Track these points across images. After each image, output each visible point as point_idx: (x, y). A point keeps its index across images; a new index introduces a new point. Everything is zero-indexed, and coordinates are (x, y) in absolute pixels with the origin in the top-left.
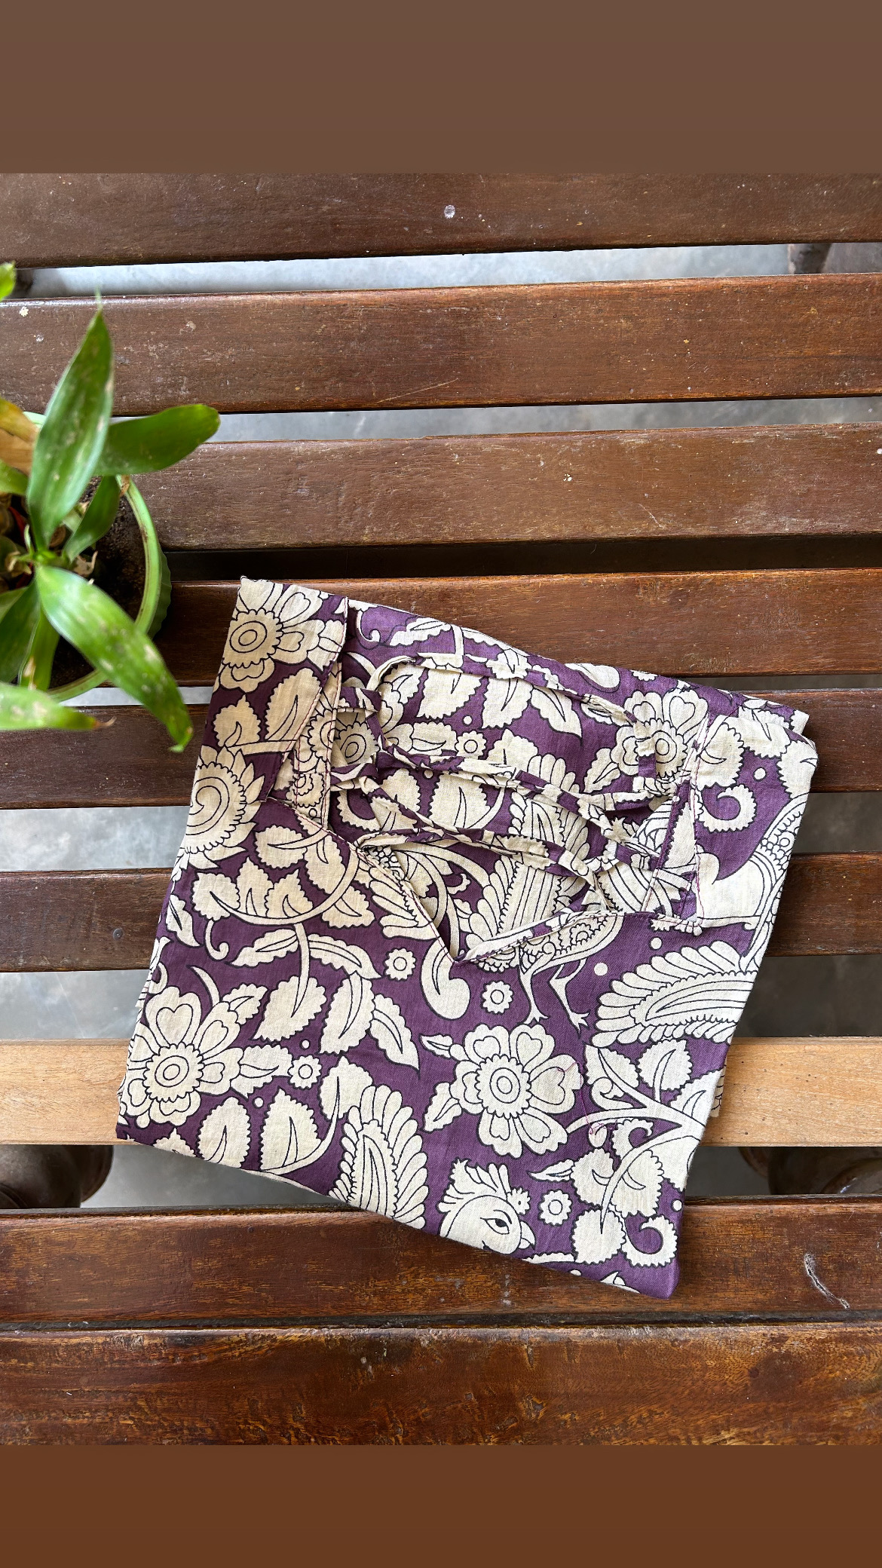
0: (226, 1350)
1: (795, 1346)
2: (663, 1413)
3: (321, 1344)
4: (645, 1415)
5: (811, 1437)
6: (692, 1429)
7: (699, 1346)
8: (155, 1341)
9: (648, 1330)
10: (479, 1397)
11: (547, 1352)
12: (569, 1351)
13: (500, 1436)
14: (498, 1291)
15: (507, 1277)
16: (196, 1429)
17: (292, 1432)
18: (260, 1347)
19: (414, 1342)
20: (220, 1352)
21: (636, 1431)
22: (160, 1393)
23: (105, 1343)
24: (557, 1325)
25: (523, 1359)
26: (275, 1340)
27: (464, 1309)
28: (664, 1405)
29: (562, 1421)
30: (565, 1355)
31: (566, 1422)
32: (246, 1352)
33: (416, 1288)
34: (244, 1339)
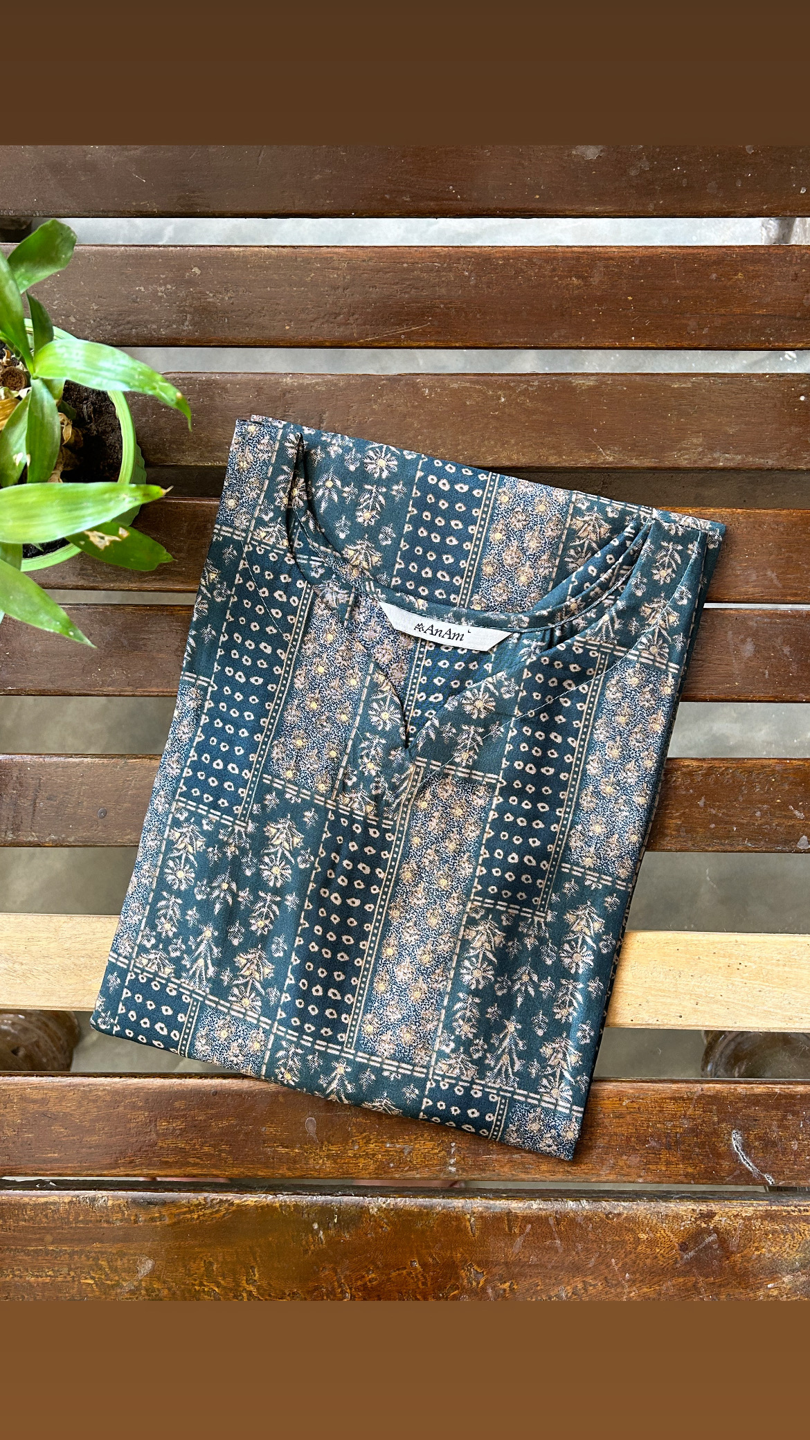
0: (185, 1213)
1: (723, 1222)
3: (276, 1208)
7: (632, 1219)
8: (119, 1203)
9: (584, 1202)
10: (424, 1265)
11: (489, 1222)
12: (508, 1220)
14: (443, 1157)
15: (453, 1144)
17: (245, 1295)
18: (217, 1212)
19: (363, 1210)
20: (179, 1214)
23: (71, 1202)
24: (502, 1199)
25: (465, 1226)
26: (232, 1204)
27: (414, 1178)
29: (501, 1289)
30: (506, 1225)
31: (505, 1290)
32: (204, 1215)
33: (367, 1154)
34: (203, 1202)
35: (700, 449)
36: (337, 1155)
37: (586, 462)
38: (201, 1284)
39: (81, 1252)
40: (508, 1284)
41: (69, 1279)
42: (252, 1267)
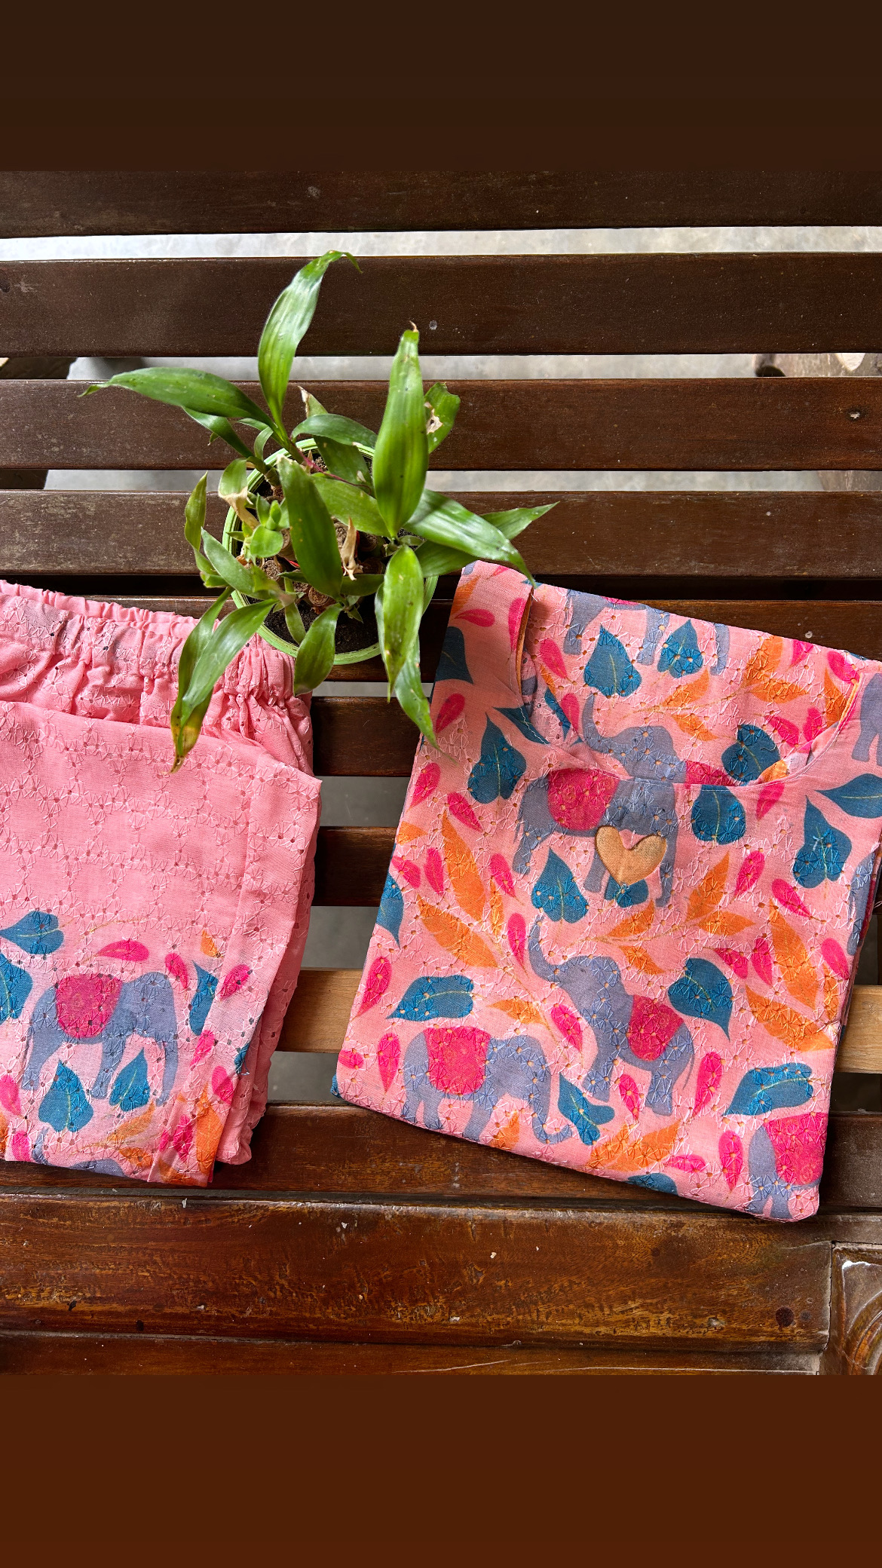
0: (227, 1217)
1: (690, 1232)
2: (580, 1283)
3: (305, 1215)
4: (566, 1284)
5: (703, 1310)
6: (604, 1298)
7: (611, 1228)
8: (170, 1207)
9: (570, 1213)
10: (430, 1264)
11: (488, 1227)
12: (504, 1227)
13: (447, 1297)
14: (449, 1175)
15: (457, 1164)
16: (199, 1281)
17: (277, 1287)
18: (255, 1216)
19: (379, 1216)
20: (221, 1218)
21: (558, 1298)
22: (173, 1251)
23: (130, 1207)
24: (499, 1207)
25: (468, 1233)
26: (268, 1210)
27: (423, 1189)
28: (583, 1275)
29: (497, 1286)
30: (502, 1232)
31: (501, 1287)
32: (243, 1219)
33: (383, 1171)
34: (242, 1208)
35: (678, 559)
36: (357, 1172)
37: (577, 570)
38: (240, 1278)
39: (138, 1249)
40: (504, 1282)
41: (128, 1271)
42: (285, 1264)
